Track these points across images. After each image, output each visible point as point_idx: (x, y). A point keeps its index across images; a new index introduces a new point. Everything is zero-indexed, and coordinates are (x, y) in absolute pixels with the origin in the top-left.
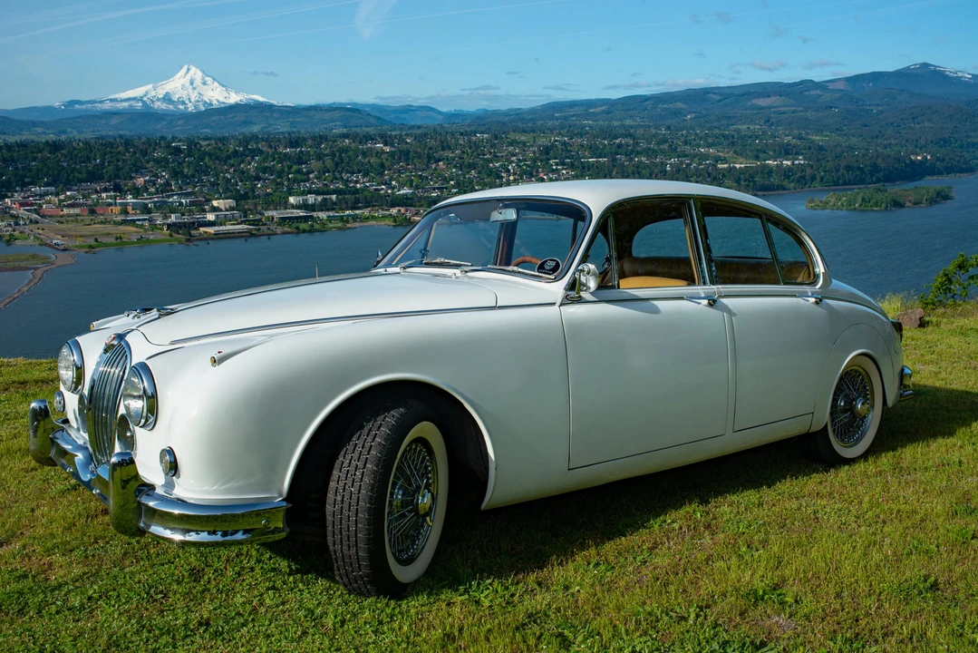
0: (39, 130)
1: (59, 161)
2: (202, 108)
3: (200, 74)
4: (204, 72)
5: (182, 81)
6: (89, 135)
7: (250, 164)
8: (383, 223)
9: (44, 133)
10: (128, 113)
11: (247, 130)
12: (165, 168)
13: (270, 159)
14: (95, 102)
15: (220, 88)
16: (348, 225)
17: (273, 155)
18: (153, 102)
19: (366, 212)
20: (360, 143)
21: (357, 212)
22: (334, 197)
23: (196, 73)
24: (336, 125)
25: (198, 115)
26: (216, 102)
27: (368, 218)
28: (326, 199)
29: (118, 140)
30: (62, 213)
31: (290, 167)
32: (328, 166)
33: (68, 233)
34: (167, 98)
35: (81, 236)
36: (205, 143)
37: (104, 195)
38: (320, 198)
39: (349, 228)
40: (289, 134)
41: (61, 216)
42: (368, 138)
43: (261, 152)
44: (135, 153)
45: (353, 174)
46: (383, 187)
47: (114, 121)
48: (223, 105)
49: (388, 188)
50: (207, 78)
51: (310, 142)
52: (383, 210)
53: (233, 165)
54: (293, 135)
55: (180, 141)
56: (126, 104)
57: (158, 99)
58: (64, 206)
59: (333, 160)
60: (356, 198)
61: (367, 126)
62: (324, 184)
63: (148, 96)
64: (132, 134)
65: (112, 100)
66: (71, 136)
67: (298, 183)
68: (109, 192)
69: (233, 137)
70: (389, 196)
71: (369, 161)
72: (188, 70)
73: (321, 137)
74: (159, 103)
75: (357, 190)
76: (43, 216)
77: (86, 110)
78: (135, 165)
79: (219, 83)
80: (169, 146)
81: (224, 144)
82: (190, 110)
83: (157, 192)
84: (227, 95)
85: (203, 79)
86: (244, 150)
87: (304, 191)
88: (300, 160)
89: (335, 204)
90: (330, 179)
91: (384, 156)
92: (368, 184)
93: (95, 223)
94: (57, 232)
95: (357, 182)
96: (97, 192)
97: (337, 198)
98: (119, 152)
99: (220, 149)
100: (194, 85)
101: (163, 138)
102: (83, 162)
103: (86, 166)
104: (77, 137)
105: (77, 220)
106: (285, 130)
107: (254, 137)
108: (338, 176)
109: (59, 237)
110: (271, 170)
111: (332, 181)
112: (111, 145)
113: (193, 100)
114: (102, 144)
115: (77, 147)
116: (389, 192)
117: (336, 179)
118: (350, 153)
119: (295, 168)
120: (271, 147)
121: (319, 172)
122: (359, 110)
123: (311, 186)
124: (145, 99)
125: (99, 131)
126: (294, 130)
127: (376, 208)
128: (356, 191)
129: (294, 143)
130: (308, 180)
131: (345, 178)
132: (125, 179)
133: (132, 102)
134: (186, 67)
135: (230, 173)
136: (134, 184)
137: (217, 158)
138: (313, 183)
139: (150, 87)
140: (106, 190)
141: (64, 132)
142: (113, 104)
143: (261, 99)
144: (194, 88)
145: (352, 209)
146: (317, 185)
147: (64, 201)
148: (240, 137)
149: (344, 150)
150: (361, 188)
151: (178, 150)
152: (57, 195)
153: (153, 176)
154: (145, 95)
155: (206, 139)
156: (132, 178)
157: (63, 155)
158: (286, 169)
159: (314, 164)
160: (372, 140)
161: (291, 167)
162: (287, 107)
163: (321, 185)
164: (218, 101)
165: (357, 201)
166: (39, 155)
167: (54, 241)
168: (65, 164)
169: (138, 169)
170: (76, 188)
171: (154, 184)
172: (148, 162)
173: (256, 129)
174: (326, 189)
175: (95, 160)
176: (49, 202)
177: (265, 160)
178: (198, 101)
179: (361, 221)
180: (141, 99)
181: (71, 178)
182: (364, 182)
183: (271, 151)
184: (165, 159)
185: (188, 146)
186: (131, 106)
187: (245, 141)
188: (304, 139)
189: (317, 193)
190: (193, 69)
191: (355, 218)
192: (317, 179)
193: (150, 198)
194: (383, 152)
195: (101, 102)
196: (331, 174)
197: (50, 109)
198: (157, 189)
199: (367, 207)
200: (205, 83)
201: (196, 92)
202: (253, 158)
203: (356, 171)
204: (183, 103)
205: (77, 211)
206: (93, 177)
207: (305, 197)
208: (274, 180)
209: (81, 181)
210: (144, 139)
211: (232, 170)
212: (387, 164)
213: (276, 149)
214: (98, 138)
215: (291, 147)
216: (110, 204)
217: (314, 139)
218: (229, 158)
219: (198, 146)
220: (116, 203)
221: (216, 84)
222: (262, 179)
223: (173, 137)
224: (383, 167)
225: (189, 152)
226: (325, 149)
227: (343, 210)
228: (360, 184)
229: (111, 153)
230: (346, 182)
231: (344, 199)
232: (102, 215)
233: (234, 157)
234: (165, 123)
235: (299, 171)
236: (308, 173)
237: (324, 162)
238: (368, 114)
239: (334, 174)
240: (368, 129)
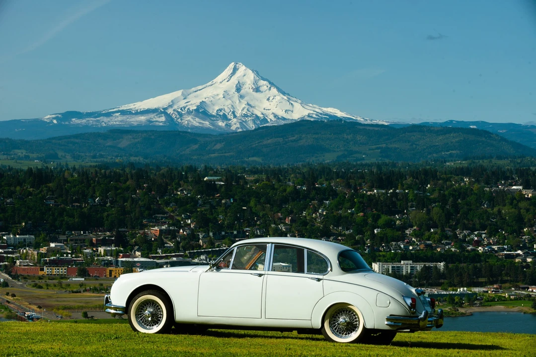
0: (21, 153)
1: (43, 198)
2: (252, 126)
3: (251, 76)
4: (257, 73)
5: (226, 85)
6: (88, 161)
7: (315, 211)
8: (516, 309)
9: (27, 157)
10: (146, 131)
11: (315, 160)
12: (191, 213)
13: (348, 205)
14: (98, 114)
15: (279, 97)
16: (462, 310)
17: (351, 199)
18: (181, 115)
19: (490, 290)
20: (487, 183)
21: (476, 290)
22: (441, 265)
23: (245, 74)
24: (451, 155)
25: (246, 136)
26: (272, 117)
27: (493, 300)
28: (430, 267)
29: (127, 170)
30: (41, 273)
31: (376, 218)
32: (435, 218)
33: (47, 302)
34: (202, 111)
35: (65, 308)
36: (251, 178)
37: (101, 250)
38: (419, 267)
39: (463, 315)
40: (379, 167)
41: (40, 278)
42: (499, 175)
43: (334, 194)
44: (150, 189)
45: (472, 230)
46: (519, 252)
47: (124, 143)
48: (282, 123)
49: (527, 255)
50: (262, 82)
51: (409, 180)
52: (518, 288)
53: (290, 212)
54: (384, 169)
55: (216, 174)
56: (143, 118)
57: (189, 112)
58: (46, 263)
59: (443, 208)
60: (475, 268)
61: (500, 158)
62: (427, 246)
63: (175, 107)
64: (148, 161)
65: (123, 113)
66: (63, 163)
67: (388, 242)
68: (109, 245)
69: (294, 170)
70: (528, 266)
71: (499, 212)
72: (235, 70)
73: (426, 172)
74: (189, 118)
75: (478, 255)
76: (15, 277)
77: (86, 126)
78: (149, 208)
79: (279, 90)
80: (198, 180)
81: (279, 181)
82: (233, 128)
83: (177, 249)
84: (289, 107)
85: (255, 82)
86: (309, 190)
87: (395, 254)
88: (392, 206)
89: (441, 276)
90: (437, 236)
91: (522, 205)
92: (495, 247)
93: (86, 290)
94: (31, 300)
95: (478, 243)
96: (92, 245)
97: (446, 266)
98: (128, 188)
99: (273, 188)
100: (242, 92)
101: (192, 169)
102: (77, 201)
103: (80, 207)
104: (72, 163)
105: (60, 284)
106: (374, 160)
107: (325, 171)
108: (450, 233)
109: (35, 307)
110: (347, 222)
111: (440, 241)
112: (117, 177)
113: (238, 114)
114: (105, 176)
115: (70, 179)
116: (529, 260)
117: (447, 238)
118: (471, 199)
119: (384, 218)
120: (349, 186)
121: (420, 227)
122: (486, 132)
123: (406, 248)
124: (170, 111)
125: (101, 156)
126: (387, 161)
127: (507, 285)
128: (477, 257)
129: (385, 179)
130: (402, 238)
131: (461, 236)
132: (133, 228)
133: (152, 116)
134: (232, 65)
135: (285, 224)
136: (145, 235)
137: (268, 201)
138: (411, 243)
139: (178, 94)
140: (104, 242)
141: (55, 156)
142: (124, 118)
143: (339, 114)
144: (242, 97)
145: (469, 285)
146: (415, 245)
147: (45, 255)
148: (305, 170)
149: (463, 193)
150: (485, 253)
151: (211, 186)
152: (37, 246)
153: (173, 225)
154: (170, 106)
155: (254, 172)
156: (143, 227)
157: (49, 190)
158: (370, 220)
159: (415, 214)
160: (506, 179)
161: (379, 217)
162: (377, 125)
163: (422, 247)
164: (275, 116)
165: (478, 273)
166: (18, 188)
167: (27, 314)
168: (51, 203)
169: (153, 214)
170: (64, 237)
171: (174, 237)
172: (167, 204)
173: (328, 159)
174: (429, 254)
175: (94, 198)
176: (26, 256)
177: (339, 206)
178: (246, 116)
179: (481, 305)
180: (163, 112)
181: (57, 223)
182: (489, 244)
183: (348, 193)
184: (193, 200)
185: (226, 181)
186: (150, 121)
187: (312, 176)
188: (402, 176)
189: (416, 258)
190: (242, 69)
191: (472, 299)
192: (416, 236)
193: (166, 257)
194: (522, 197)
195: (109, 115)
196: (439, 231)
197: (38, 123)
198: (178, 243)
199: (492, 283)
200: (257, 90)
201: (244, 102)
202: (321, 203)
203: (478, 226)
204: (225, 117)
205: (62, 271)
206: (90, 222)
207: (396, 265)
208: (351, 236)
209: (71, 228)
210: (164, 170)
211: (288, 221)
212: (527, 217)
213: (356, 190)
214: (100, 167)
215: (378, 188)
216: (109, 264)
217: (415, 174)
218: (285, 200)
219: (242, 182)
220: (117, 262)
221: (274, 91)
222: (333, 234)
223: (206, 168)
224: (520, 221)
225: (228, 191)
226: (432, 191)
227: (455, 286)
228: (483, 246)
229: (116, 189)
230: (461, 243)
231: (457, 269)
232: (97, 278)
233: (293, 200)
234: (196, 146)
235: (390, 225)
236: (403, 228)
237: (428, 212)
238: (503, 139)
239: (443, 230)
240: (501, 162)
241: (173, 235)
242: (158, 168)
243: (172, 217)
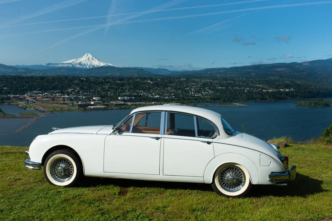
0: (38, 72)
1: (43, 83)
2: (92, 67)
4: (93, 56)
5: (85, 58)
6: (54, 74)
7: (106, 86)
9: (39, 73)
10: (67, 68)
11: (105, 75)
12: (78, 86)
13: (113, 85)
14: (56, 64)
15: (98, 61)
16: (138, 107)
17: (114, 83)
18: (75, 65)
19: (144, 103)
20: (143, 80)
21: (141, 103)
23: (90, 56)
24: (135, 74)
25: (90, 70)
26: (96, 65)
27: (144, 105)
28: (131, 98)
29: (63, 77)
30: (43, 100)
31: (119, 88)
32: (132, 88)
33: (44, 106)
34: (80, 64)
35: (49, 108)
36: (92, 79)
37: (57, 94)
40: (120, 77)
41: (43, 101)
42: (145, 79)
43: (110, 82)
44: (68, 81)
45: (140, 90)
46: (150, 95)
47: (62, 70)
48: (98, 67)
49: (151, 95)
51: (126, 79)
52: (149, 102)
53: (101, 86)
54: (121, 77)
55: (84, 78)
56: (66, 65)
57: (77, 64)
58: (44, 98)
59: (133, 85)
61: (145, 75)
62: (130, 93)
64: (68, 75)
65: (62, 64)
66: (48, 75)
67: (122, 93)
68: (59, 93)
69: (101, 77)
70: (151, 98)
71: (146, 86)
72: (88, 55)
73: (130, 78)
75: (141, 95)
76: (37, 101)
77: (53, 67)
78: (68, 85)
79: (98, 59)
80: (80, 79)
81: (98, 79)
82: (87, 68)
83: (75, 94)
84: (100, 63)
85: (92, 58)
86: (104, 81)
87: (124, 95)
88: (123, 85)
89: (134, 100)
91: (150, 85)
92: (145, 94)
93: (54, 104)
94: (41, 106)
95: (141, 93)
96: (55, 93)
97: (134, 98)
98: (63, 81)
99: (96, 81)
100: (89, 60)
101: (78, 77)
102: (51, 83)
103: (52, 85)
104: (50, 75)
105: (48, 102)
106: (118, 75)
107: (108, 77)
109: (42, 108)
110: (113, 88)
111: (133, 92)
112: (61, 78)
113: (88, 65)
114: (58, 78)
115: (50, 78)
116: (152, 96)
117: (134, 92)
118: (140, 83)
119: (121, 88)
120: (113, 80)
121: (129, 89)
122: (142, 69)
124: (73, 64)
125: (57, 73)
126: (121, 75)
127: (147, 102)
128: (141, 96)
129: (121, 79)
130: (125, 92)
131: (137, 91)
132: (65, 89)
133: (69, 65)
134: (87, 54)
135: (99, 89)
136: (68, 91)
137: (96, 84)
138: (127, 93)
139: (75, 60)
140: (58, 93)
141: (46, 73)
142: (62, 65)
143: (111, 65)
144: (89, 61)
145: (139, 102)
146: (128, 93)
147: (44, 96)
148: (103, 77)
149: (138, 82)
150: (142, 95)
151: (83, 81)
152: (42, 94)
153: (74, 89)
154: (73, 62)
155: (92, 77)
156: (67, 89)
157: (45, 81)
158: (118, 88)
159: (128, 87)
160: (147, 79)
162: (119, 68)
163: (129, 94)
164: (97, 65)
165: (141, 99)
166: (37, 80)
167: (40, 109)
168: (45, 84)
169: (69, 86)
170: (48, 92)
171: (75, 92)
172: (73, 84)
173: (109, 75)
174: (131, 95)
175: (55, 83)
176: (39, 96)
177: (111, 85)
178: (90, 65)
179: (142, 106)
180: (71, 64)
181: (47, 88)
183: (113, 82)
184: (79, 84)
185: (86, 79)
187: (105, 78)
188: (125, 79)
189: (128, 96)
190: (89, 55)
191: (140, 105)
192: (128, 91)
193: (73, 96)
194: (150, 83)
195: (59, 64)
197: (42, 66)
198: (75, 93)
199: (144, 101)
200: (93, 59)
201: (90, 62)
202: (107, 84)
203: (141, 89)
204: (85, 65)
205: (48, 99)
206: (55, 88)
207: (124, 97)
208: (114, 91)
209: (50, 90)
210: (72, 77)
211: (100, 88)
212: (151, 87)
213: (115, 81)
214: (57, 76)
215: (120, 81)
216: (59, 98)
217: (128, 78)
218: (99, 84)
219: (89, 79)
220: (61, 97)
221: (96, 59)
222: (110, 91)
223: (81, 76)
224: (150, 88)
225: (86, 81)
226: (131, 82)
227: (136, 102)
228: (142, 94)
229: (61, 81)
230: (138, 93)
231: (137, 98)
232: (56, 101)
233: (101, 83)
234: (79, 72)
235: (122, 89)
236: (125, 90)
237: (131, 86)
238: (146, 71)
239: (134, 90)
240: (146, 76)
241: (74, 91)
242: (70, 76)
243: (74, 87)
